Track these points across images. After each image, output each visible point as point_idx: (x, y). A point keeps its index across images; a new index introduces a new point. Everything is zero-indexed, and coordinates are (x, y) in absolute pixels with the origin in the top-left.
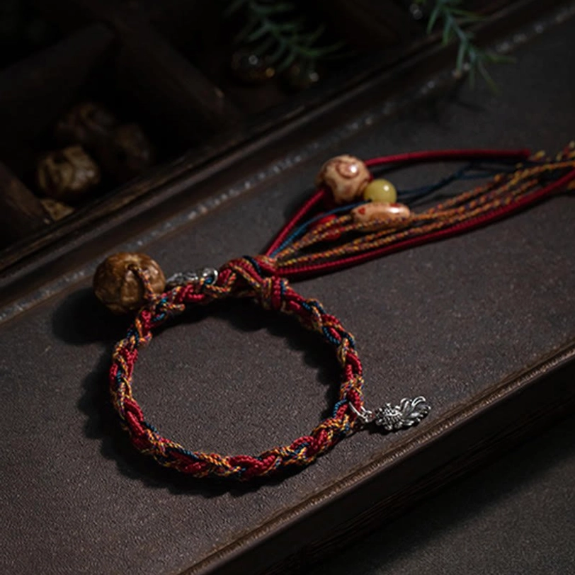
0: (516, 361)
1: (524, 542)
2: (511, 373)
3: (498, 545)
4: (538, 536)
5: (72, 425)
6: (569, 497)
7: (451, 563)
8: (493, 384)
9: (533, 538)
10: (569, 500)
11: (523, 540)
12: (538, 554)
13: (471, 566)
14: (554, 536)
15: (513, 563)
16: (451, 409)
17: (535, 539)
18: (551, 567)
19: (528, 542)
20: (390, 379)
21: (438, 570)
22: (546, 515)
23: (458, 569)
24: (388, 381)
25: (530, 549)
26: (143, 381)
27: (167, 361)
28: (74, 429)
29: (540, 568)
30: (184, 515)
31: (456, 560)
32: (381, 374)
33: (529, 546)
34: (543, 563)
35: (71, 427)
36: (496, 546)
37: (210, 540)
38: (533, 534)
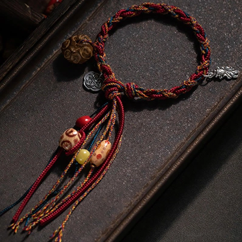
0: (200, 115)
1: (220, 194)
2: (200, 122)
3: (209, 198)
4: (225, 189)
5: (14, 194)
6: (234, 166)
7: (192, 211)
8: (194, 129)
9: (223, 190)
10: (234, 168)
11: (220, 192)
12: (228, 198)
13: (201, 211)
14: (232, 187)
15: (218, 205)
16: (179, 146)
17: (225, 191)
18: (235, 203)
19: (222, 193)
20: (148, 137)
21: (187, 216)
22: (226, 178)
23: (195, 214)
24: (147, 138)
25: (224, 196)
26: (38, 164)
27: (45, 151)
28: (15, 196)
29: (231, 205)
30: (78, 227)
31: (193, 209)
32: (143, 136)
33: (223, 195)
34: (231, 202)
35: (14, 195)
36: (209, 199)
37: (93, 237)
38: (223, 188)
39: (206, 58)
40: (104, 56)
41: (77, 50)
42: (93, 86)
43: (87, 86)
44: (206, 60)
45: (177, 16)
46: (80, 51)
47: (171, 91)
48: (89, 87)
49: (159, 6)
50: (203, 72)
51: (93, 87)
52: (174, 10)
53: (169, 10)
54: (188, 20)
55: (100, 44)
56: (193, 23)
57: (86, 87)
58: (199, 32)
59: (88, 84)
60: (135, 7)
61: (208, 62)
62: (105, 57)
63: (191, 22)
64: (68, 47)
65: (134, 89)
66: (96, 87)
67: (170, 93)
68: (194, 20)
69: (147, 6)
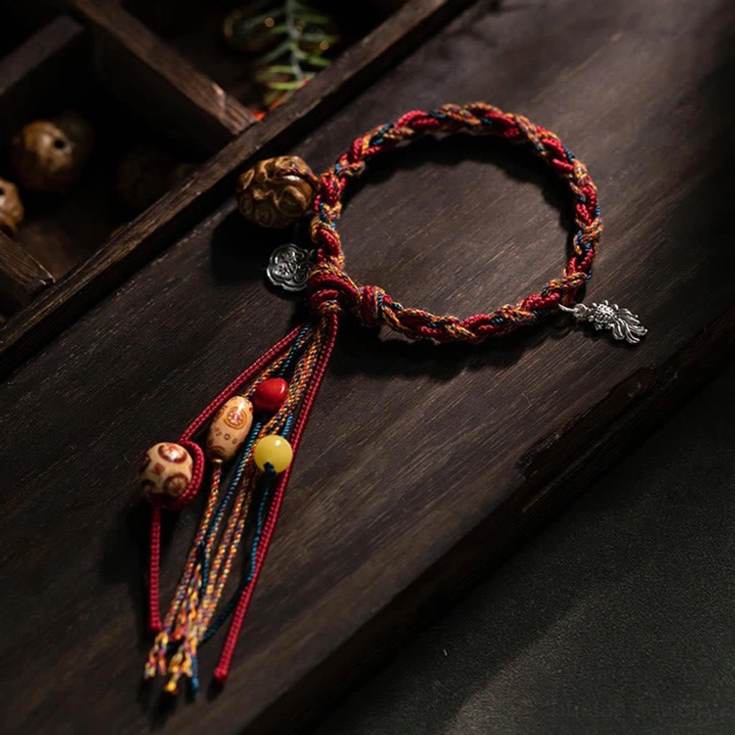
39: (580, 267)
40: (334, 209)
41: (267, 194)
42: (288, 280)
43: (274, 279)
44: (578, 270)
45: (544, 153)
46: (275, 198)
47: (466, 323)
48: (277, 281)
49: (510, 120)
50: (561, 297)
51: (288, 282)
52: (542, 138)
53: (531, 136)
54: (568, 168)
55: (333, 179)
56: (578, 176)
57: (272, 280)
58: (584, 200)
59: (276, 273)
60: (451, 110)
61: (581, 277)
62: (335, 212)
63: (574, 174)
64: (248, 187)
65: (379, 303)
66: (294, 281)
67: (463, 329)
68: (582, 170)
69: (478, 113)
